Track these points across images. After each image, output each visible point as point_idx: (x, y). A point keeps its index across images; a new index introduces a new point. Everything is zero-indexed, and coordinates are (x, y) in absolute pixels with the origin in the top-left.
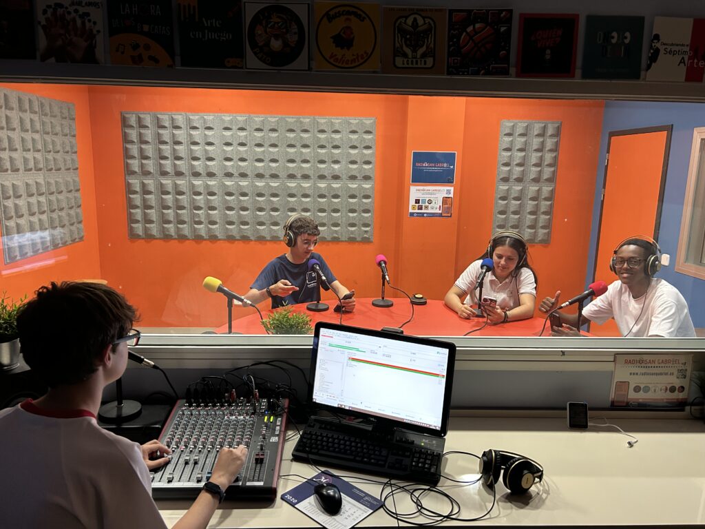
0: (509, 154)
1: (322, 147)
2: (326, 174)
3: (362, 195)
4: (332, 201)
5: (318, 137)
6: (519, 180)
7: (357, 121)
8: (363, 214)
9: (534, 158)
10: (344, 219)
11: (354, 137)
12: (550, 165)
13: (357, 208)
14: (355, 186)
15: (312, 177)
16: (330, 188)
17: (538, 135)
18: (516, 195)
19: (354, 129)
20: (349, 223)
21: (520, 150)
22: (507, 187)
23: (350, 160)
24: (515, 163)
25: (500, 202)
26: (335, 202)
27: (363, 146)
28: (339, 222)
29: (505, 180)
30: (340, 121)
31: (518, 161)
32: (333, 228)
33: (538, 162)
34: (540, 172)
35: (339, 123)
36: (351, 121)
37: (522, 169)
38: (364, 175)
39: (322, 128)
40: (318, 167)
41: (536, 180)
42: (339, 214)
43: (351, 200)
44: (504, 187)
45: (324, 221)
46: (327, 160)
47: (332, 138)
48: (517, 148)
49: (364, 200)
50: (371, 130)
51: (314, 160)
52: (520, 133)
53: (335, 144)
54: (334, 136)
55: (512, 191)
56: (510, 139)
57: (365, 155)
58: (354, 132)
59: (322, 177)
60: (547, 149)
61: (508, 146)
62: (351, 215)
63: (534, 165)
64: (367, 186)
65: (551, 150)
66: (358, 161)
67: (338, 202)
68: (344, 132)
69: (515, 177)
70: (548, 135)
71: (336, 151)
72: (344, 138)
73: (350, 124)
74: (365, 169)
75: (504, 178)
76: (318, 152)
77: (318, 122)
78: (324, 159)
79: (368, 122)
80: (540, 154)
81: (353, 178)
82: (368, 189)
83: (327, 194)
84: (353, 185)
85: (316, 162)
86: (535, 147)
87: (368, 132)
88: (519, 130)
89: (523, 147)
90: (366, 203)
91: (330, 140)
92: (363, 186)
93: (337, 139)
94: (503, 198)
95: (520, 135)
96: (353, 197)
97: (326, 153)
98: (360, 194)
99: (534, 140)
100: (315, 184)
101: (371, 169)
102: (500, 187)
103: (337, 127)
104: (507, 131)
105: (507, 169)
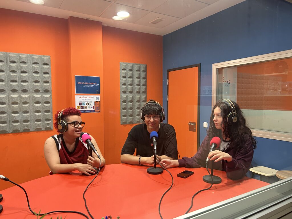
0: (125, 79)
1: (14, 72)
2: (17, 89)
3: (44, 102)
4: (22, 106)
5: (9, 65)
6: (131, 92)
7: (38, 57)
8: (45, 113)
9: (137, 81)
10: (32, 117)
11: (36, 66)
12: (144, 85)
13: (41, 110)
14: (39, 96)
15: (7, 91)
16: (20, 97)
17: (138, 71)
18: (130, 100)
19: (36, 61)
20: (35, 119)
21: (130, 77)
22: (125, 96)
23: (34, 80)
24: (128, 84)
25: (123, 103)
26: (25, 107)
27: (42, 72)
28: (29, 119)
29: (124, 92)
30: (26, 56)
31: (129, 83)
32: (24, 123)
33: (138, 83)
34: (140, 88)
35: (26, 57)
36: (33, 57)
37: (131, 87)
38: (44, 89)
39: (13, 60)
40: (11, 85)
41: (138, 92)
42: (28, 114)
43: (36, 105)
44: (124, 96)
45: (17, 119)
46: (17, 80)
47: (20, 66)
48: (129, 76)
49: (46, 105)
50: (48, 63)
51: (8, 80)
52: (129, 69)
53: (23, 70)
54: (22, 65)
55: (128, 98)
56: (125, 72)
57: (45, 77)
58: (36, 63)
59: (14, 91)
60: (142, 77)
61: (124, 75)
62: (37, 114)
63: (136, 85)
64: (47, 96)
65: (144, 78)
66: (40, 81)
67: (28, 106)
68: (29, 63)
69: (129, 91)
70: (142, 70)
71: (24, 75)
72: (29, 67)
73: (33, 58)
74: (45, 86)
75: (124, 91)
76: (10, 75)
77: (9, 56)
78: (15, 79)
79: (45, 58)
80: (139, 80)
81: (37, 91)
82: (48, 98)
83: (18, 102)
84: (38, 96)
85: (9, 81)
86: (137, 76)
87: (46, 64)
88: (129, 67)
89: (131, 76)
90: (47, 107)
91: (19, 68)
92: (44, 96)
93: (24, 67)
94: (124, 101)
95: (129, 70)
96: (38, 103)
97: (16, 75)
98: (42, 101)
99: (136, 73)
100: (9, 95)
101: (49, 85)
102: (123, 96)
103: (24, 60)
104: (123, 68)
105: (125, 86)
